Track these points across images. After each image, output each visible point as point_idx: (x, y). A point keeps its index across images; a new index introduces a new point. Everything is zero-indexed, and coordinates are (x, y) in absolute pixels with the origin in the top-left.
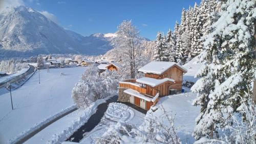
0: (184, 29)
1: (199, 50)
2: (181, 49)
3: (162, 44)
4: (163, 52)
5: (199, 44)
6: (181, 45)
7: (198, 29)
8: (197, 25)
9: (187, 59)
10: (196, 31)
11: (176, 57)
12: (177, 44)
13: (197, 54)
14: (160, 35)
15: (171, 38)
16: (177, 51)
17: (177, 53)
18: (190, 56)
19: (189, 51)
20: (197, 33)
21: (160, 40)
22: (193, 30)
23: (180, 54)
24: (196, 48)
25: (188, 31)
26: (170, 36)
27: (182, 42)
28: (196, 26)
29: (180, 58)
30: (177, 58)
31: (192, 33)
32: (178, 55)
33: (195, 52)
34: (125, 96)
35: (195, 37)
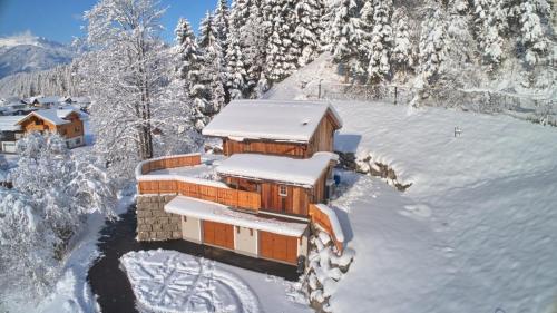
0: (247, 15)
1: (286, 65)
2: (240, 63)
3: (191, 51)
4: (196, 72)
5: (286, 52)
6: (239, 53)
7: (285, 14)
8: (281, 5)
9: (256, 89)
10: (278, 19)
11: (229, 84)
12: (230, 52)
13: (282, 77)
14: (185, 26)
15: (212, 37)
16: (229, 68)
17: (230, 75)
18: (263, 81)
19: (260, 69)
20: (281, 24)
21: (183, 40)
22: (271, 16)
23: (239, 75)
24: (281, 61)
25: (259, 19)
26: (209, 30)
27: (242, 47)
28: (278, 8)
29: (239, 88)
30: (231, 87)
31: (270, 23)
32: (232, 80)
33: (277, 71)
34: (164, 221)
35: (276, 34)
